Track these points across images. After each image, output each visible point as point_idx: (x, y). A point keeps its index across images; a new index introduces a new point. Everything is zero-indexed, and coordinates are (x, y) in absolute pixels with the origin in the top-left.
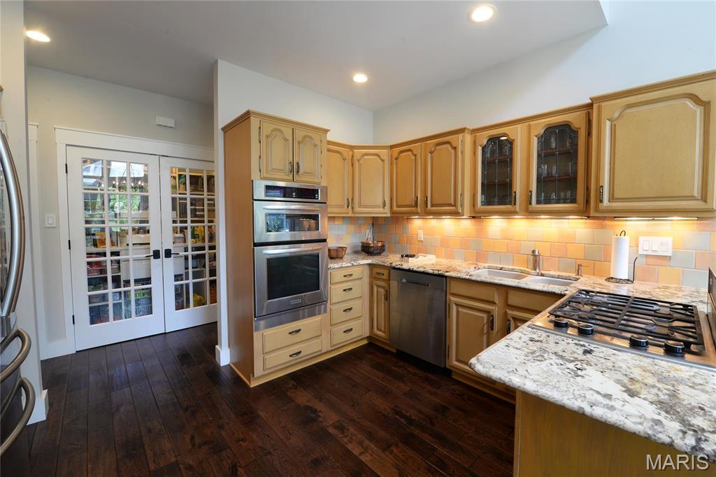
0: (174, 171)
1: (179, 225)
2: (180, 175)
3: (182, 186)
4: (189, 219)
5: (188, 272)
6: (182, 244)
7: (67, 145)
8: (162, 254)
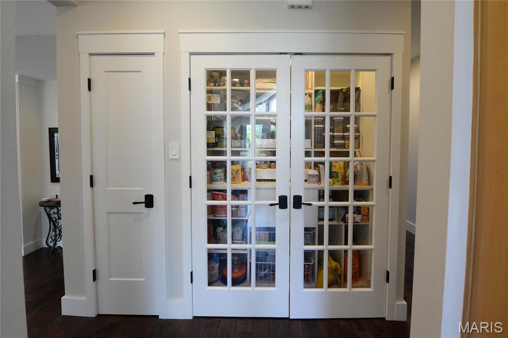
0: (310, 87)
1: (313, 159)
2: (316, 92)
3: (318, 106)
4: (327, 149)
5: (323, 226)
6: (316, 186)
7: (191, 54)
8: (290, 202)
